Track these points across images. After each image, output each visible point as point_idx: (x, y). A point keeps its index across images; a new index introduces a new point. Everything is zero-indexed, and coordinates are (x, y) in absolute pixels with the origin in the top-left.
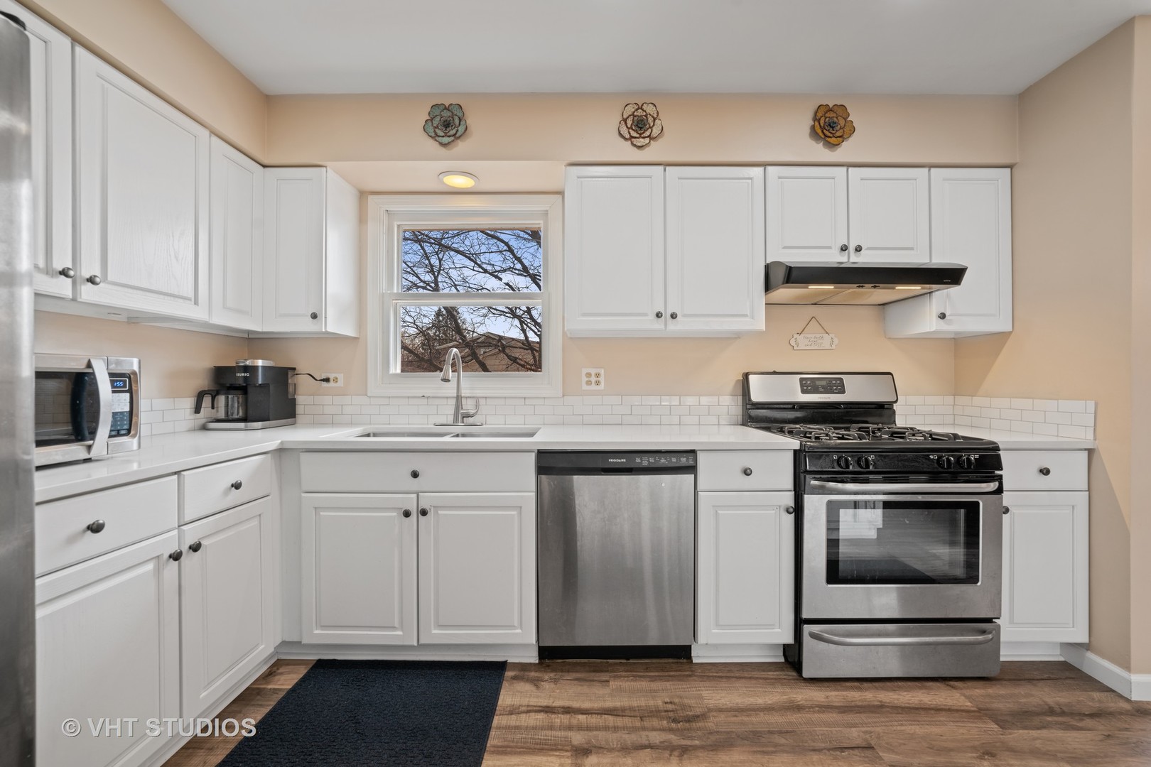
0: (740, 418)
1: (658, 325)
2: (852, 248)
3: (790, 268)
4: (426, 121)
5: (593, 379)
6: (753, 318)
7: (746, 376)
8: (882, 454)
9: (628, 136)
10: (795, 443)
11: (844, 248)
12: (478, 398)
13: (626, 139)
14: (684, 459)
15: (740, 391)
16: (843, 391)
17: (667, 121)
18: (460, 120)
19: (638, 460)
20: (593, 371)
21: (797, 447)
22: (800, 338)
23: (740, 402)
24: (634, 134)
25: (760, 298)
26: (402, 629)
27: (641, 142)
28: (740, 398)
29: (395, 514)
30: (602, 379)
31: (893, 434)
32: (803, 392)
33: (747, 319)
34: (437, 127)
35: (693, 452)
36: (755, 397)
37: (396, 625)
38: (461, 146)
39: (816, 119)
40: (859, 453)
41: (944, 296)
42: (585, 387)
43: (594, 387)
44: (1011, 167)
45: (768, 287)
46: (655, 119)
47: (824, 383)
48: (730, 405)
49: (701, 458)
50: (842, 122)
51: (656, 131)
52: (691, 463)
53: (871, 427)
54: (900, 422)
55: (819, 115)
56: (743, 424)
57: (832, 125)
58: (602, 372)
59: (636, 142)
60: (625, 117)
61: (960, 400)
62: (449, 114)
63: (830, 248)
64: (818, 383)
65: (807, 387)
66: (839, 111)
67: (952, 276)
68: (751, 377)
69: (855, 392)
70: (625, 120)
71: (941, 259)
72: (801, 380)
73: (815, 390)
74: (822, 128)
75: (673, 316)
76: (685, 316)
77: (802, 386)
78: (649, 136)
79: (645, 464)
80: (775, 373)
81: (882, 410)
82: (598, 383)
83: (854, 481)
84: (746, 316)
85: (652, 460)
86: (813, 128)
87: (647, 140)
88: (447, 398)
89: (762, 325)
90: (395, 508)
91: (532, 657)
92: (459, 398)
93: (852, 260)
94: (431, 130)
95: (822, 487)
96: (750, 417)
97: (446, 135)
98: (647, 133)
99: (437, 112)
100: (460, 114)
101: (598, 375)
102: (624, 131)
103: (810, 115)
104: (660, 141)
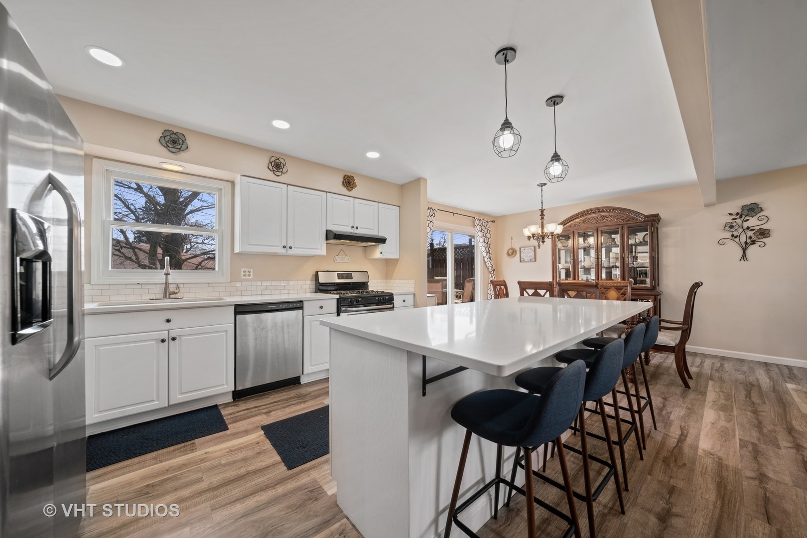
0: (314, 290)
1: (283, 251)
2: (355, 227)
3: (335, 234)
4: (161, 137)
5: (247, 273)
6: (321, 250)
7: (317, 272)
8: (363, 298)
9: (272, 170)
10: (337, 296)
11: (353, 227)
12: (178, 284)
13: (271, 171)
14: (299, 304)
15: (314, 279)
16: (352, 278)
17: (289, 166)
18: (183, 142)
19: (281, 306)
20: (247, 270)
21: (338, 298)
22: (337, 257)
23: (314, 283)
24: (275, 170)
25: (324, 242)
26: (158, 400)
27: (278, 173)
28: (315, 281)
29: (154, 342)
30: (252, 274)
31: (367, 292)
32: (339, 278)
33: (319, 250)
34: (168, 142)
35: (302, 302)
36: (321, 280)
37: (155, 399)
38: (183, 155)
39: (344, 179)
40: (356, 298)
41: (381, 247)
42: (243, 277)
43: (247, 277)
44: (399, 206)
45: (327, 239)
46: (284, 166)
47: (345, 275)
48: (309, 284)
49: (305, 304)
50: (352, 182)
51: (284, 170)
52: (301, 305)
53: (360, 290)
54: (370, 289)
55: (345, 178)
56: (316, 292)
57: (349, 183)
58: (251, 270)
59: (275, 173)
60: (271, 161)
61: (388, 281)
62: (176, 137)
63: (348, 226)
64: (344, 275)
65: (340, 276)
66: (352, 178)
67: (383, 241)
68: (319, 273)
69: (356, 278)
70: (271, 163)
71: (381, 234)
72: (338, 274)
73: (342, 278)
74: (346, 183)
75: (291, 248)
76: (295, 248)
77: (338, 276)
78: (281, 172)
79: (284, 307)
80: (328, 271)
81: (364, 285)
82: (249, 275)
83: (355, 307)
84: (319, 249)
85: (286, 305)
86: (343, 182)
87: (281, 173)
88: (156, 284)
89: (324, 252)
90: (154, 339)
91: (229, 399)
92: (167, 284)
93: (355, 232)
94: (164, 143)
95: (346, 310)
96: (319, 289)
97: (174, 147)
98: (281, 170)
99: (168, 134)
100: (184, 139)
101: (249, 272)
102: (270, 167)
103: (342, 177)
104: (286, 174)
